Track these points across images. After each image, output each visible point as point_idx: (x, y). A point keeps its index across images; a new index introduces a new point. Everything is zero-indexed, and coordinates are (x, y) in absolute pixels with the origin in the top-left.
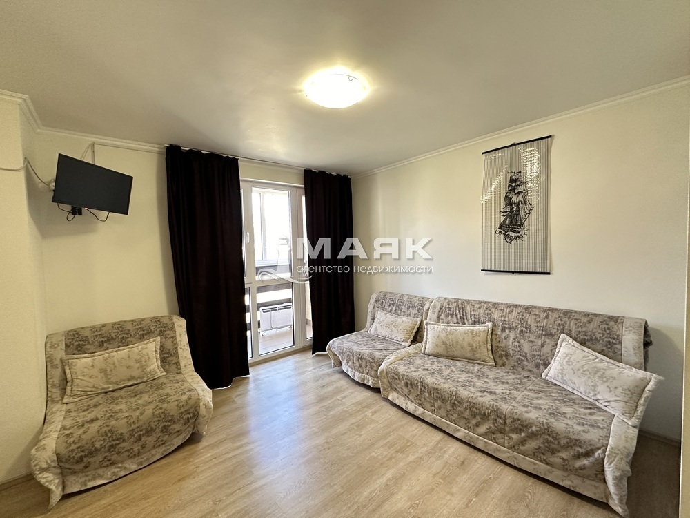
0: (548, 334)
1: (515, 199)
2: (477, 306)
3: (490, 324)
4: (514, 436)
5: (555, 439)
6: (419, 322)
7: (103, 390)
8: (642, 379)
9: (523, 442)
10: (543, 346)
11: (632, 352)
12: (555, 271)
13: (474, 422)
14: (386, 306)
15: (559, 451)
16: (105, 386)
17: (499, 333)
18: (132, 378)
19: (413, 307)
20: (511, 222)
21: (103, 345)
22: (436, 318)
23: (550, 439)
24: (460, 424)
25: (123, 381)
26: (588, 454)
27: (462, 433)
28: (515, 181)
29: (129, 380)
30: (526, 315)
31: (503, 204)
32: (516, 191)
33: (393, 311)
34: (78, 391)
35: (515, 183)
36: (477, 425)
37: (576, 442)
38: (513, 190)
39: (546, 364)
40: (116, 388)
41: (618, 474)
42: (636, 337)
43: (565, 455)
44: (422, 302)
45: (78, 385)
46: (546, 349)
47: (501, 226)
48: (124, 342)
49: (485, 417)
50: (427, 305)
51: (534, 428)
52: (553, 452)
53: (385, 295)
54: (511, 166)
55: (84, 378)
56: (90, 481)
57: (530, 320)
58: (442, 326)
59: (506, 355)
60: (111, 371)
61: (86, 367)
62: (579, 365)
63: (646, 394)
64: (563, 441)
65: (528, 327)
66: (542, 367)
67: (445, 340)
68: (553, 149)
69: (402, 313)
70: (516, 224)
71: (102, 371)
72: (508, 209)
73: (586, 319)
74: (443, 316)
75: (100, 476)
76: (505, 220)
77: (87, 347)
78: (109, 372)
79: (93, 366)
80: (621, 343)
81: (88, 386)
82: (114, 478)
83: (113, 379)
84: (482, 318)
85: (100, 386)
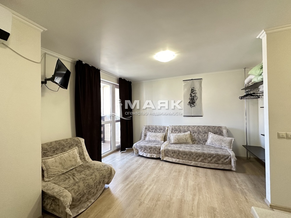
0: (206, 133)
1: (193, 95)
2: (184, 127)
3: (189, 132)
4: (209, 159)
5: (220, 156)
6: (165, 134)
7: (62, 173)
8: (231, 140)
9: (211, 160)
10: (205, 136)
11: (225, 134)
12: (204, 116)
13: (197, 158)
14: (150, 130)
15: (220, 160)
16: (63, 171)
17: (192, 134)
18: (73, 166)
19: (161, 129)
20: (192, 102)
21: (55, 152)
22: (171, 132)
23: (218, 157)
24: (192, 160)
25: (70, 167)
26: (227, 158)
27: (193, 163)
28: (193, 90)
29: (71, 167)
30: (199, 128)
31: (190, 96)
32: (193, 93)
33: (154, 132)
34: (51, 174)
35: (193, 91)
36: (198, 159)
37: (225, 156)
38: (192, 92)
39: (206, 141)
40: (67, 171)
41: (235, 160)
42: (226, 131)
43: (222, 160)
44: (164, 128)
45: (51, 172)
46: (206, 137)
47: (189, 103)
48: (63, 150)
49: (200, 156)
50: (167, 129)
51: (214, 155)
52: (219, 160)
53: (149, 126)
54: (191, 86)
55: (53, 168)
56: (79, 210)
57: (200, 129)
58: (175, 134)
59: (195, 140)
60: (64, 163)
61: (53, 163)
62: (216, 139)
63: (232, 143)
64: (221, 157)
65: (200, 131)
66: (205, 142)
67: (177, 138)
68: (202, 82)
69: (157, 132)
70: (193, 102)
71: (61, 163)
72: (191, 98)
73: (214, 128)
74: (173, 131)
75: (83, 207)
76: (190, 101)
77: (48, 153)
78: (63, 164)
79: (56, 162)
80: (223, 132)
81: (56, 172)
82: (87, 207)
83: (66, 167)
84: (186, 131)
85: (61, 171)
